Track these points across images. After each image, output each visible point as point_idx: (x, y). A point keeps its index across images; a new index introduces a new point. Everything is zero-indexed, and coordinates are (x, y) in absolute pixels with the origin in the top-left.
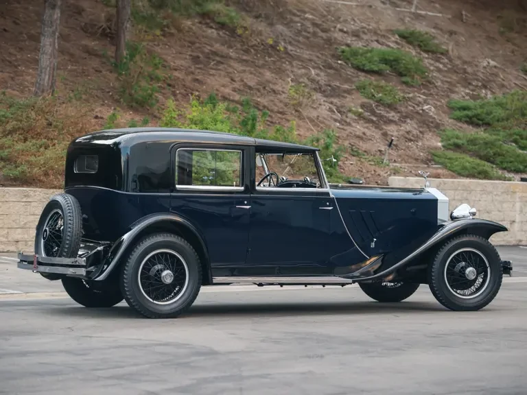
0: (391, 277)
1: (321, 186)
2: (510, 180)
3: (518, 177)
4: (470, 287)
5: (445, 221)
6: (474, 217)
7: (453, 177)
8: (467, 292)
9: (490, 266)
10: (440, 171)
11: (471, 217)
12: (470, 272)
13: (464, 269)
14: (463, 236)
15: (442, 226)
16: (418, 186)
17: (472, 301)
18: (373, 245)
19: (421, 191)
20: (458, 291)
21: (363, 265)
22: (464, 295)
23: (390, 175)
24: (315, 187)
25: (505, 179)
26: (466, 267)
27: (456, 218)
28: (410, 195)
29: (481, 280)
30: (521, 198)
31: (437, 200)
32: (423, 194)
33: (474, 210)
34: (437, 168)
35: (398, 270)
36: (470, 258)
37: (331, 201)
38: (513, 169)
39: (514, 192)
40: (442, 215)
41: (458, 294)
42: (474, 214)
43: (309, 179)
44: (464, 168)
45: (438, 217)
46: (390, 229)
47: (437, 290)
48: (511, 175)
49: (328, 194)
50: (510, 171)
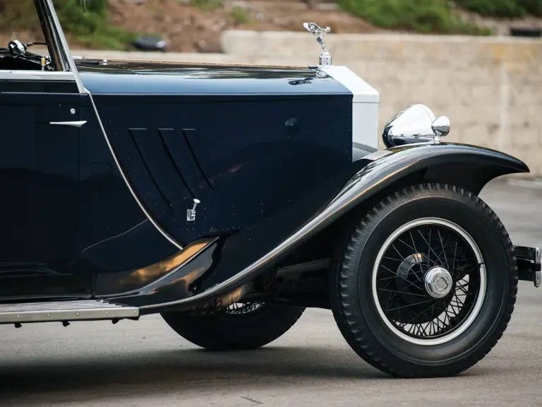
0: (238, 293)
1: (54, 66)
2: (486, 33)
3: (503, 26)
4: (436, 316)
5: (373, 150)
6: (444, 139)
7: (363, 30)
8: (427, 327)
9: (485, 262)
10: (334, 18)
11: (437, 139)
12: (437, 278)
13: (421, 270)
14: (417, 188)
15: (364, 163)
16: (302, 63)
17: (440, 352)
18: (191, 215)
19: (310, 74)
20: (407, 327)
21: (169, 266)
22: (421, 337)
23: (224, 28)
24: (38, 67)
25: (476, 32)
26: (426, 266)
27: (399, 142)
28: (280, 86)
29: (463, 299)
30: (511, 74)
31: (351, 96)
32: (315, 81)
33: (443, 121)
34: (328, 12)
35: (256, 280)
36: (435, 244)
37: (82, 103)
38: (492, 8)
39: (497, 62)
40: (364, 133)
41: (408, 334)
42: (444, 132)
43: (20, 47)
44: (387, 10)
45: (354, 140)
46: (233, 170)
47: (354, 327)
48: (489, 23)
49: (72, 86)
50: (485, 13)
